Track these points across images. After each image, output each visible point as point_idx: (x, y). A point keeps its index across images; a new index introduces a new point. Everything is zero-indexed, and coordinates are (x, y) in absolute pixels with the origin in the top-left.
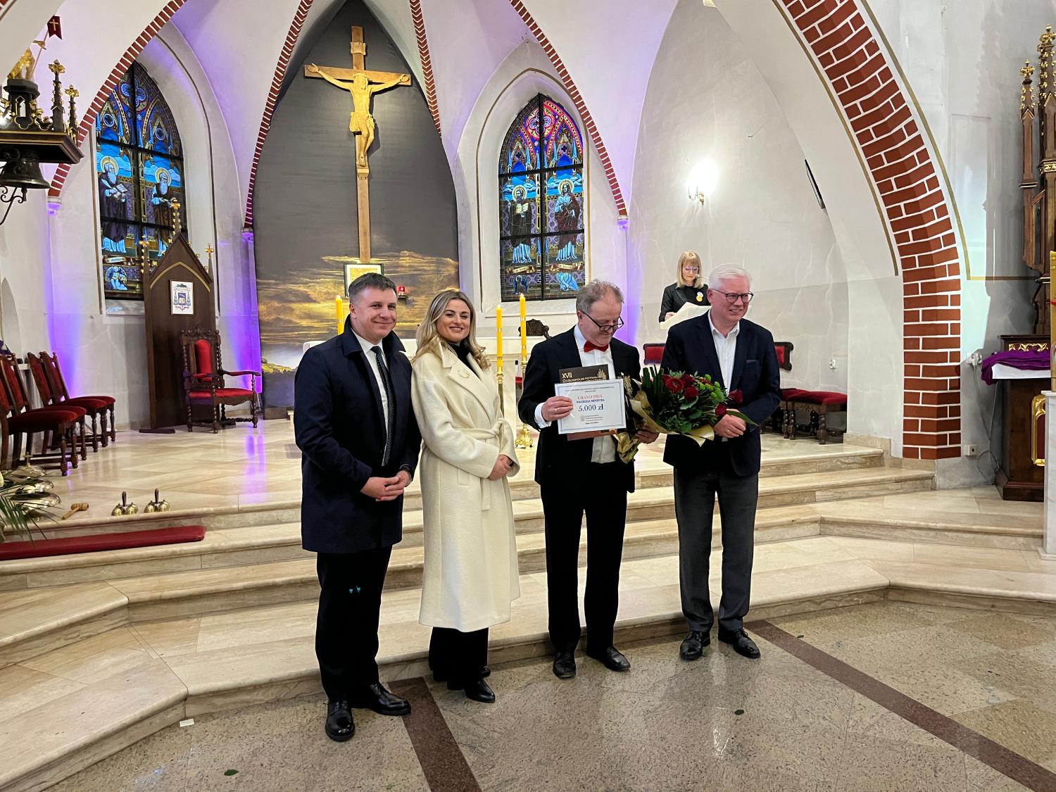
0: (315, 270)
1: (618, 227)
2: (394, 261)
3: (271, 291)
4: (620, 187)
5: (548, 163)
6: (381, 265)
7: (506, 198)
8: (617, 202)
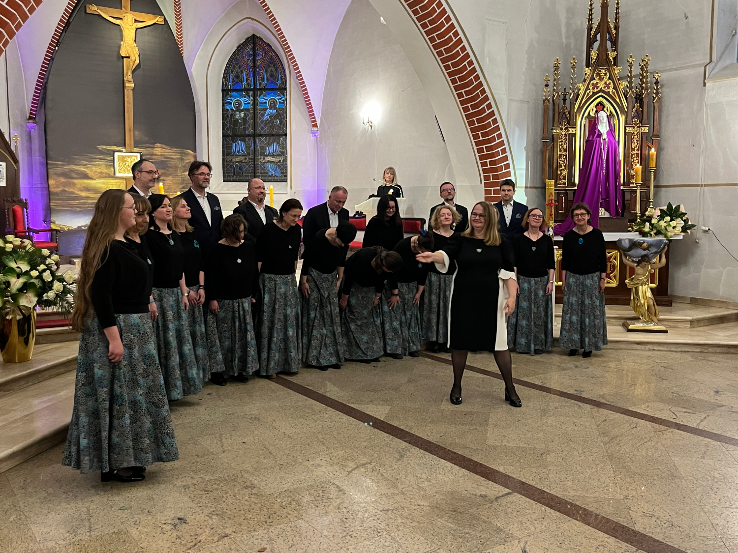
0: (92, 156)
1: (311, 135)
2: (150, 151)
3: (59, 170)
4: (314, 108)
5: (260, 84)
6: (140, 153)
7: (228, 107)
8: (311, 119)
